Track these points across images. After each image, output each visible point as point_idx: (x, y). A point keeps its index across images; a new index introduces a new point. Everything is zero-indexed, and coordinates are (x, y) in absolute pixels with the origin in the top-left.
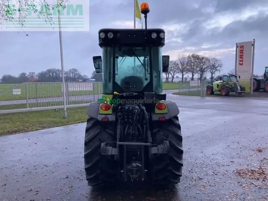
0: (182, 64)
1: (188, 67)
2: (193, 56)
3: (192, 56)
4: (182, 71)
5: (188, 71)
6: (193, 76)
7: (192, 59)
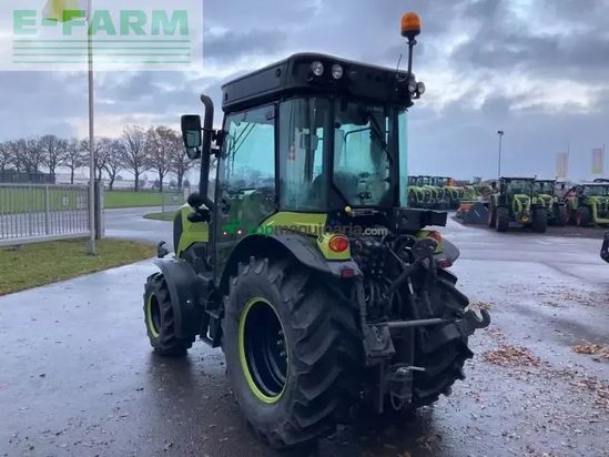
0: (135, 148)
1: (149, 156)
2: (160, 131)
3: (158, 130)
4: (135, 164)
5: (149, 164)
6: (161, 176)
7: (158, 137)
